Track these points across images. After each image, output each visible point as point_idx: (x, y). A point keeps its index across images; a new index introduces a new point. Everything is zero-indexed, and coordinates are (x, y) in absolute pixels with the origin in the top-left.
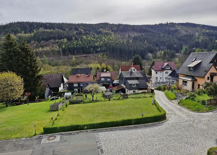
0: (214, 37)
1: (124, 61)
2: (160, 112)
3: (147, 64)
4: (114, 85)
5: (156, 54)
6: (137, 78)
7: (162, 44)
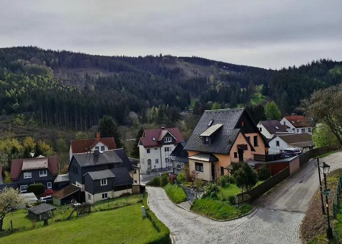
0: (238, 83)
1: (79, 130)
2: (159, 231)
3: (128, 134)
4: (57, 187)
5: (144, 114)
6: (110, 166)
7: (154, 94)
